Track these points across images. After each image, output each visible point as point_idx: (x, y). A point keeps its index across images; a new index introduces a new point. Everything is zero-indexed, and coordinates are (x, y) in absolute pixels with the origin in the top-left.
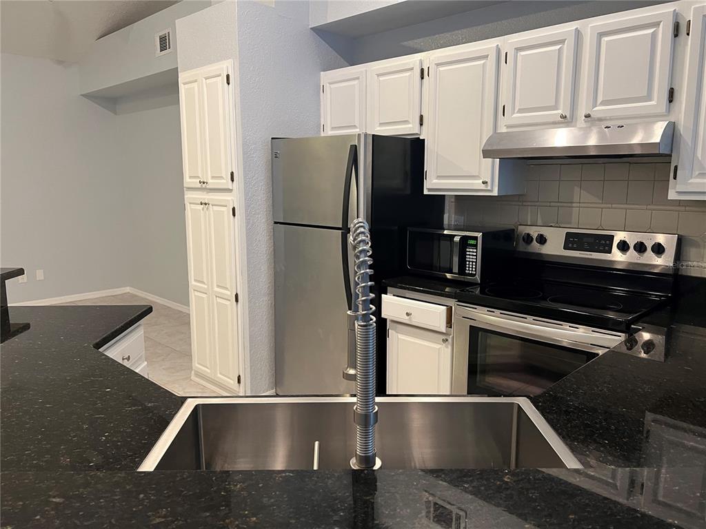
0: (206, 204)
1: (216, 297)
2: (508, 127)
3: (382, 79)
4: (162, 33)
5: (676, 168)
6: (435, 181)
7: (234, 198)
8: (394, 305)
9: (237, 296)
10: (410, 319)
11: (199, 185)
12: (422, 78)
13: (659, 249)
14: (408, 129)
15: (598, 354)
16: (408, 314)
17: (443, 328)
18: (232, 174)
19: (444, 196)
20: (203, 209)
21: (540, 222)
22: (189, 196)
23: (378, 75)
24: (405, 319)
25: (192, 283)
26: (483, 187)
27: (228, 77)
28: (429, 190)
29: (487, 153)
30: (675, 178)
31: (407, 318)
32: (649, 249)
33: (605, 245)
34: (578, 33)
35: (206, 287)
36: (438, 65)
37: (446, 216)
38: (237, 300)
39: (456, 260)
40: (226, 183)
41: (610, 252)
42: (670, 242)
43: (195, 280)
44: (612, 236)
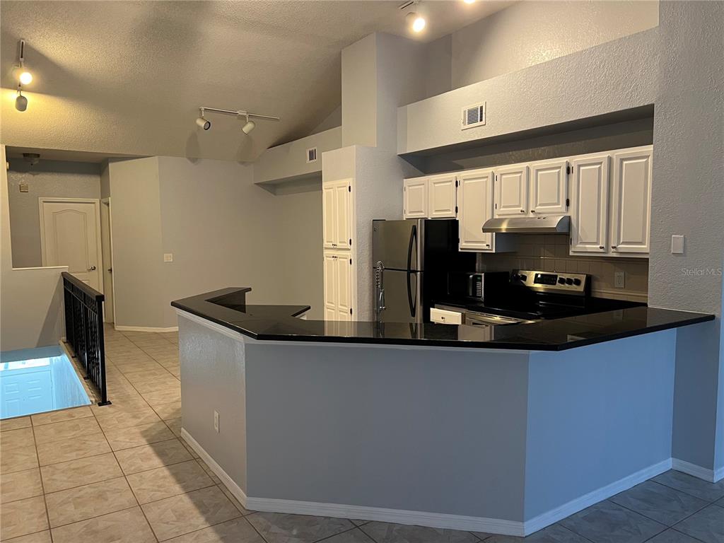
0: (335, 257)
1: (340, 311)
2: (499, 215)
3: (436, 185)
4: (311, 149)
5: (571, 239)
6: (464, 244)
7: (351, 254)
8: (436, 314)
9: (351, 310)
10: (444, 321)
11: (332, 247)
12: (457, 186)
13: (578, 282)
14: (450, 214)
16: (443, 318)
18: (350, 240)
20: (334, 260)
21: (525, 268)
22: (326, 252)
23: (434, 183)
25: (326, 303)
26: (487, 248)
27: (350, 187)
28: (461, 249)
30: (571, 244)
32: (573, 282)
33: (553, 281)
34: (528, 168)
35: (334, 306)
36: (464, 180)
37: (477, 264)
38: (351, 313)
39: (471, 289)
40: (347, 245)
41: (555, 284)
42: (583, 278)
43: (328, 302)
44: (557, 276)
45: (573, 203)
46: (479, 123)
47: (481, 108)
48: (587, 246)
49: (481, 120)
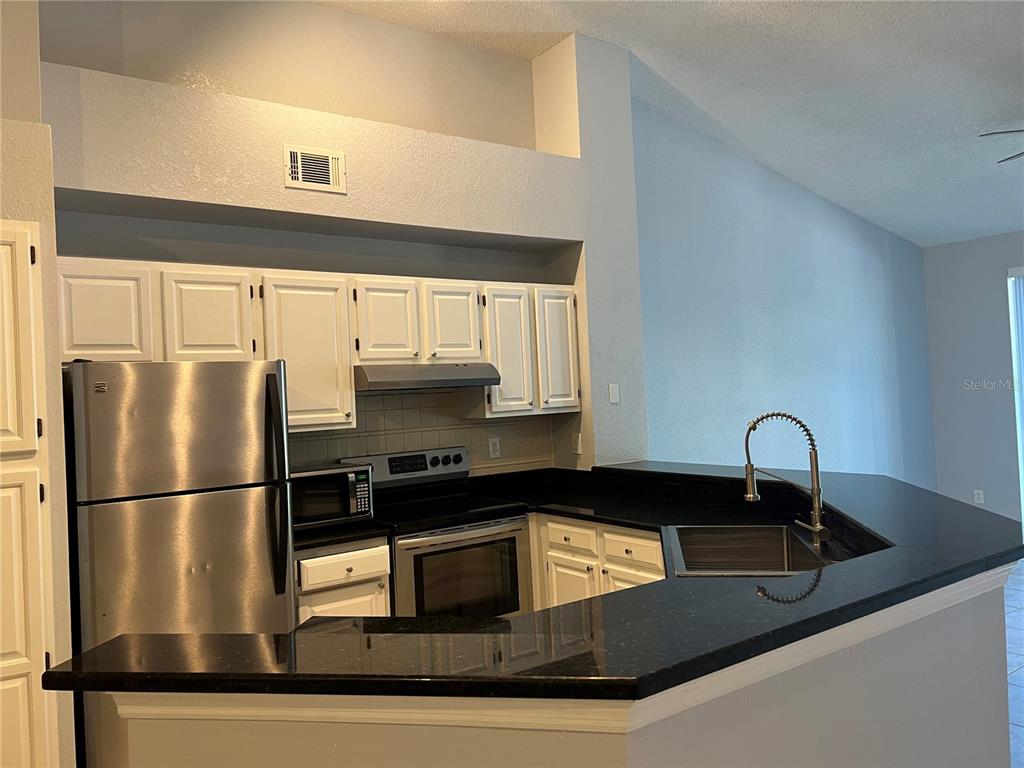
2: (362, 360)
3: (184, 287)
5: (489, 395)
7: (40, 470)
9: (47, 658)
10: (349, 576)
13: (458, 459)
16: (350, 570)
18: (40, 423)
23: (177, 281)
26: (346, 419)
27: (33, 250)
30: (489, 402)
32: (452, 460)
34: (416, 287)
36: (276, 286)
39: (353, 500)
40: (21, 441)
44: (424, 456)
45: (489, 345)
46: (332, 187)
47: (335, 161)
48: (512, 403)
49: (337, 183)
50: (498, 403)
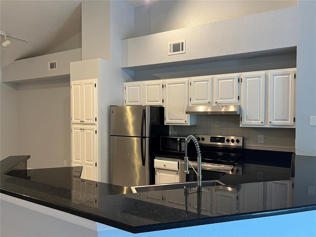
0: (83, 129)
1: (86, 164)
2: (192, 104)
3: (148, 87)
4: (51, 62)
5: (241, 118)
6: (168, 121)
7: (96, 127)
8: (158, 163)
9: (96, 163)
10: (165, 167)
11: (80, 122)
12: (163, 88)
13: (238, 141)
14: (159, 103)
15: (226, 173)
16: (164, 165)
17: (177, 169)
18: (96, 118)
19: (169, 125)
20: (81, 131)
21: (202, 134)
22: (73, 126)
23: (147, 85)
24: (163, 167)
26: (185, 123)
27: (95, 84)
28: (166, 123)
29: (187, 113)
30: (241, 121)
31: (164, 166)
32: (235, 141)
33: (223, 140)
35: (81, 161)
37: (170, 132)
38: (96, 166)
39: (178, 147)
40: (93, 121)
41: (224, 142)
42: (241, 139)
43: (75, 159)
44: (224, 138)
45: (242, 98)
46: (181, 52)
47: (182, 43)
48: (252, 122)
49: (182, 50)
50: (245, 121)
